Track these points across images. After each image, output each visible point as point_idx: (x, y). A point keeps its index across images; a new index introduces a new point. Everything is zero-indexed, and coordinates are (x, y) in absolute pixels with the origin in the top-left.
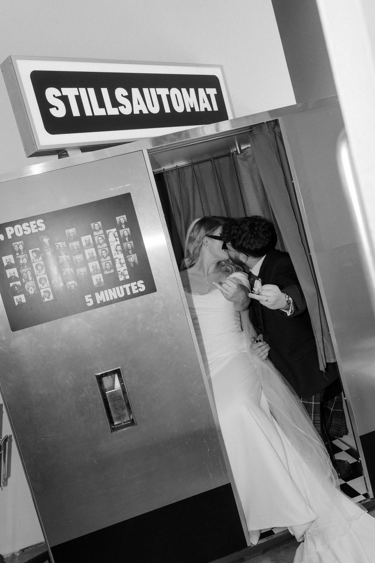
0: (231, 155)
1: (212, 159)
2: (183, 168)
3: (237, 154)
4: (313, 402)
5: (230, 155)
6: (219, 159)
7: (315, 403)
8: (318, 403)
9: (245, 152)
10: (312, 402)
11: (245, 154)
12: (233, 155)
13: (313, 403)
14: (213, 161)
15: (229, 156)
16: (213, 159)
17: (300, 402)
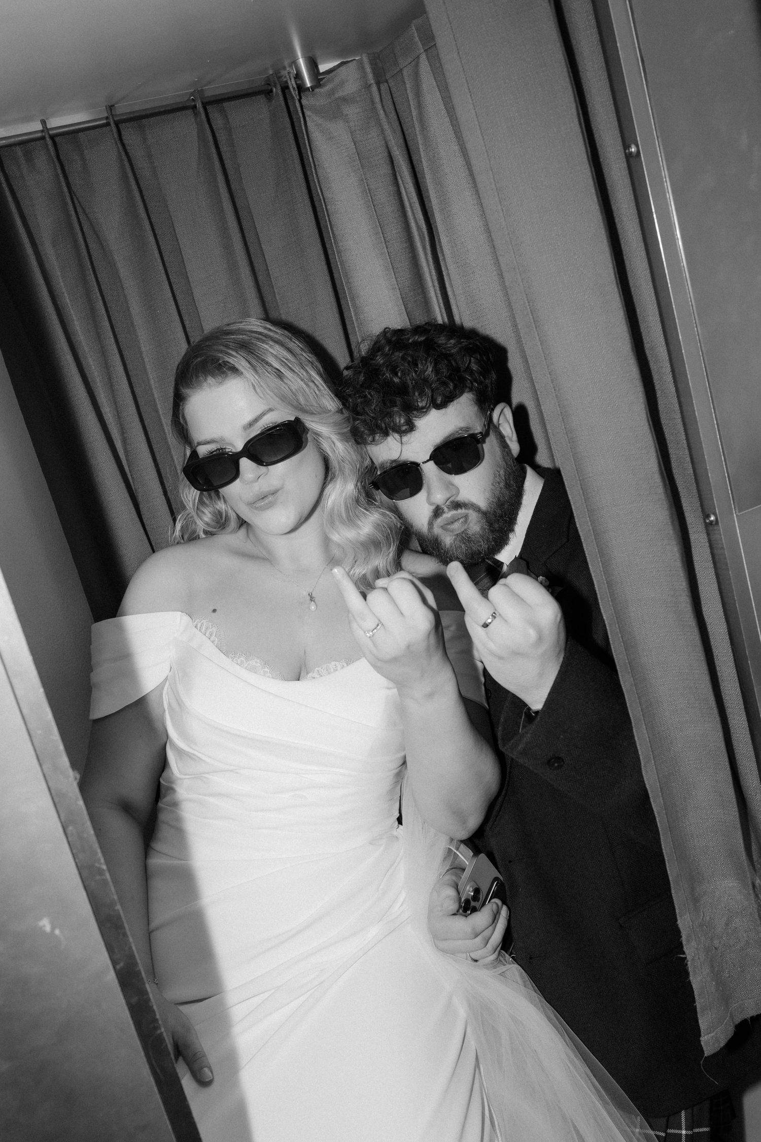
0: (277, 91)
1: (199, 105)
2: (73, 134)
3: (301, 88)
4: (684, 1127)
5: (271, 91)
6: (226, 105)
7: (690, 1132)
8: (701, 1130)
9: (329, 81)
10: (681, 1129)
11: (332, 92)
12: (286, 91)
13: (684, 1132)
14: (202, 110)
15: (268, 93)
16: (205, 105)
17: (633, 1133)
